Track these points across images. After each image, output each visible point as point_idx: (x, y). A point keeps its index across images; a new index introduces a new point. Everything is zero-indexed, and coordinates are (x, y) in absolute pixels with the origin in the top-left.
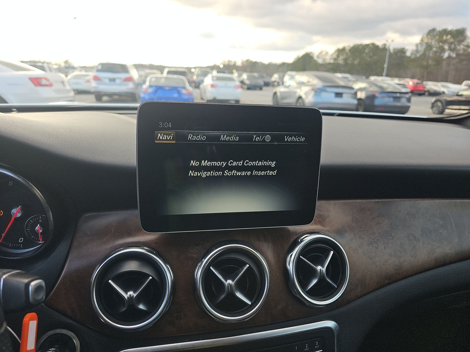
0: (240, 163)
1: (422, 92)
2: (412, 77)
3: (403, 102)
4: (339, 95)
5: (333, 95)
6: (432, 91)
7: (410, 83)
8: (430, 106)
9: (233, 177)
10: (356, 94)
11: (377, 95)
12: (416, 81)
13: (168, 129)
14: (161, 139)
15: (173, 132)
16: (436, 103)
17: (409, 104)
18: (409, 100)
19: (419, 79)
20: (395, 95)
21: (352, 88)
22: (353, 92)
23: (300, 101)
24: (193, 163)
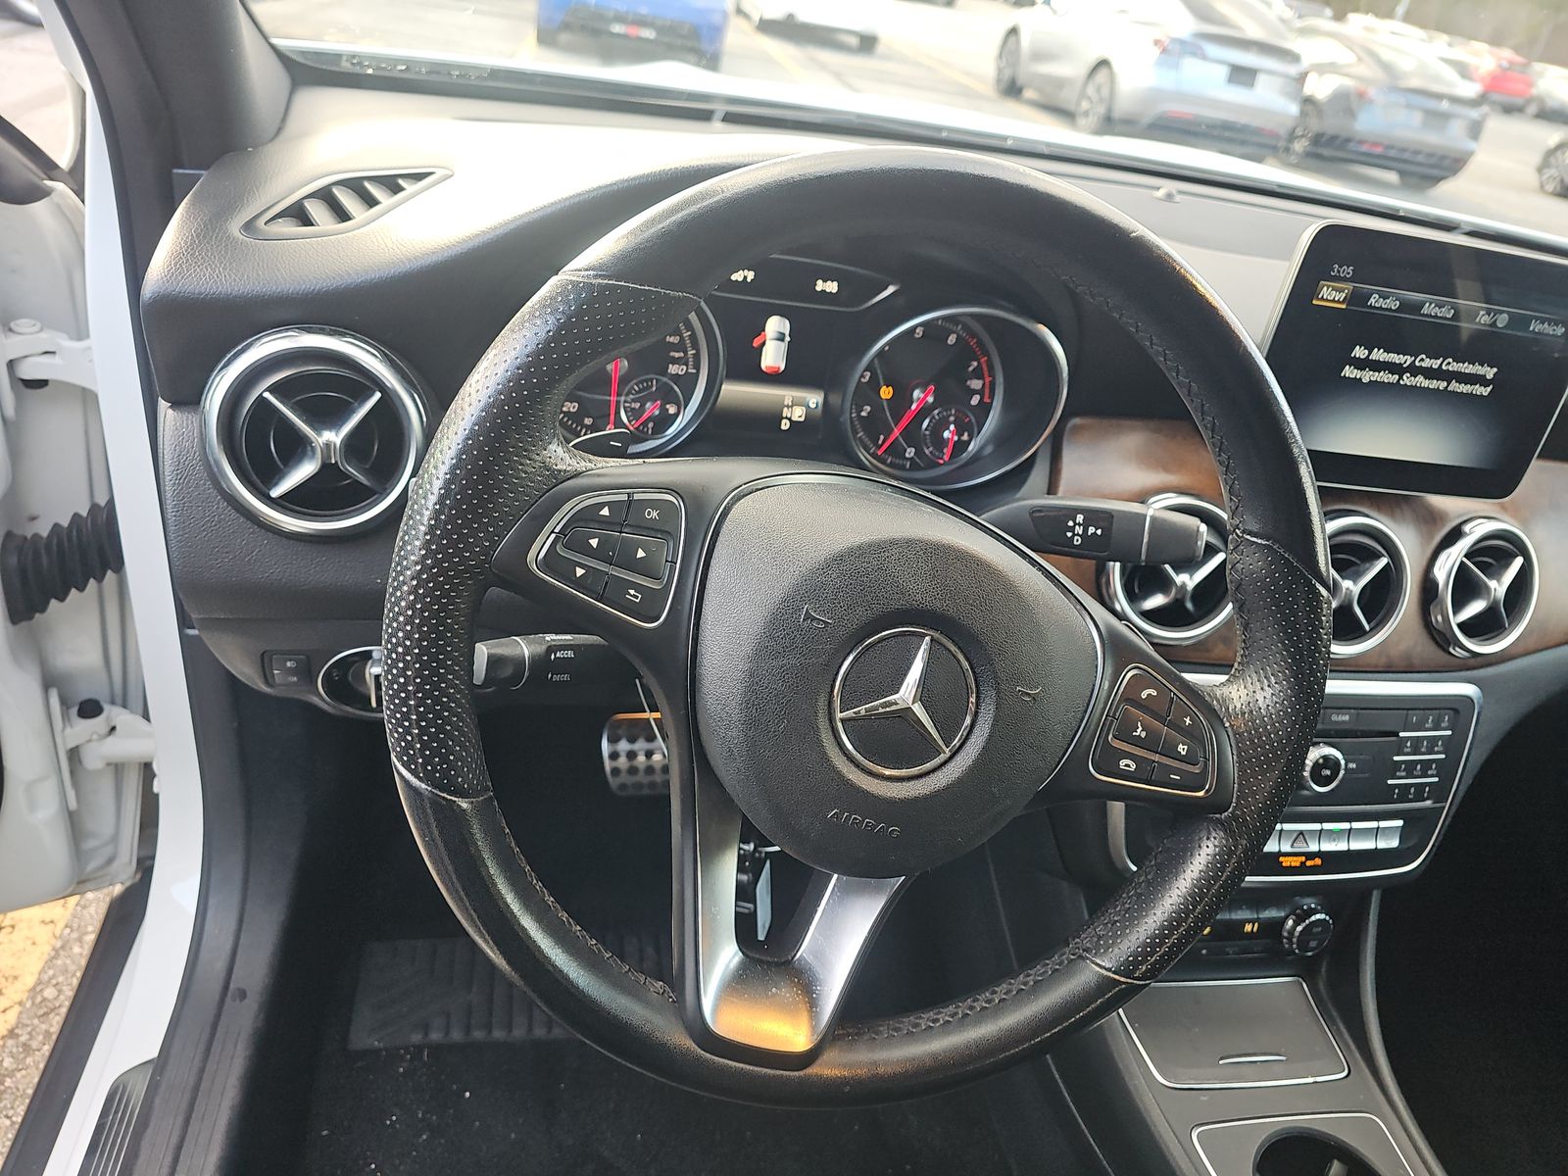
0: (1435, 364)
1: (1519, 101)
2: (1495, 41)
3: (1453, 136)
4: (1242, 75)
5: (1223, 72)
6: (1551, 104)
7: (1485, 59)
8: (1536, 159)
9: (1414, 388)
10: (1302, 78)
11: (1372, 92)
12: (1507, 54)
13: (1344, 280)
14: (1325, 297)
15: (1349, 287)
16: (1559, 153)
17: (1472, 145)
18: (1475, 130)
19: (1517, 49)
20: (1433, 105)
21: (1291, 57)
22: (1293, 70)
23: (1101, 76)
24: (1359, 352)
